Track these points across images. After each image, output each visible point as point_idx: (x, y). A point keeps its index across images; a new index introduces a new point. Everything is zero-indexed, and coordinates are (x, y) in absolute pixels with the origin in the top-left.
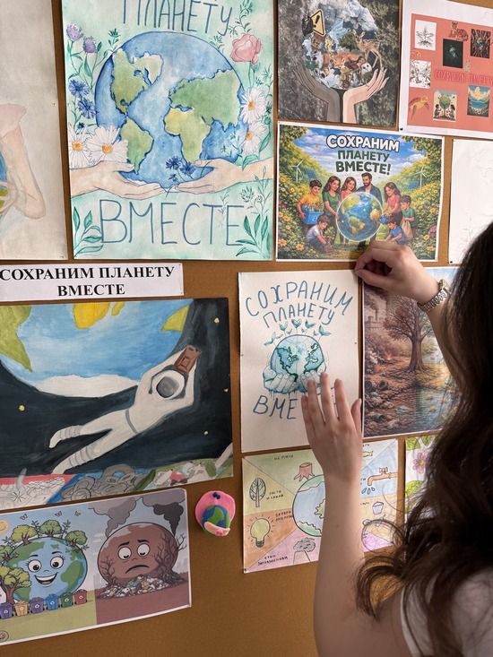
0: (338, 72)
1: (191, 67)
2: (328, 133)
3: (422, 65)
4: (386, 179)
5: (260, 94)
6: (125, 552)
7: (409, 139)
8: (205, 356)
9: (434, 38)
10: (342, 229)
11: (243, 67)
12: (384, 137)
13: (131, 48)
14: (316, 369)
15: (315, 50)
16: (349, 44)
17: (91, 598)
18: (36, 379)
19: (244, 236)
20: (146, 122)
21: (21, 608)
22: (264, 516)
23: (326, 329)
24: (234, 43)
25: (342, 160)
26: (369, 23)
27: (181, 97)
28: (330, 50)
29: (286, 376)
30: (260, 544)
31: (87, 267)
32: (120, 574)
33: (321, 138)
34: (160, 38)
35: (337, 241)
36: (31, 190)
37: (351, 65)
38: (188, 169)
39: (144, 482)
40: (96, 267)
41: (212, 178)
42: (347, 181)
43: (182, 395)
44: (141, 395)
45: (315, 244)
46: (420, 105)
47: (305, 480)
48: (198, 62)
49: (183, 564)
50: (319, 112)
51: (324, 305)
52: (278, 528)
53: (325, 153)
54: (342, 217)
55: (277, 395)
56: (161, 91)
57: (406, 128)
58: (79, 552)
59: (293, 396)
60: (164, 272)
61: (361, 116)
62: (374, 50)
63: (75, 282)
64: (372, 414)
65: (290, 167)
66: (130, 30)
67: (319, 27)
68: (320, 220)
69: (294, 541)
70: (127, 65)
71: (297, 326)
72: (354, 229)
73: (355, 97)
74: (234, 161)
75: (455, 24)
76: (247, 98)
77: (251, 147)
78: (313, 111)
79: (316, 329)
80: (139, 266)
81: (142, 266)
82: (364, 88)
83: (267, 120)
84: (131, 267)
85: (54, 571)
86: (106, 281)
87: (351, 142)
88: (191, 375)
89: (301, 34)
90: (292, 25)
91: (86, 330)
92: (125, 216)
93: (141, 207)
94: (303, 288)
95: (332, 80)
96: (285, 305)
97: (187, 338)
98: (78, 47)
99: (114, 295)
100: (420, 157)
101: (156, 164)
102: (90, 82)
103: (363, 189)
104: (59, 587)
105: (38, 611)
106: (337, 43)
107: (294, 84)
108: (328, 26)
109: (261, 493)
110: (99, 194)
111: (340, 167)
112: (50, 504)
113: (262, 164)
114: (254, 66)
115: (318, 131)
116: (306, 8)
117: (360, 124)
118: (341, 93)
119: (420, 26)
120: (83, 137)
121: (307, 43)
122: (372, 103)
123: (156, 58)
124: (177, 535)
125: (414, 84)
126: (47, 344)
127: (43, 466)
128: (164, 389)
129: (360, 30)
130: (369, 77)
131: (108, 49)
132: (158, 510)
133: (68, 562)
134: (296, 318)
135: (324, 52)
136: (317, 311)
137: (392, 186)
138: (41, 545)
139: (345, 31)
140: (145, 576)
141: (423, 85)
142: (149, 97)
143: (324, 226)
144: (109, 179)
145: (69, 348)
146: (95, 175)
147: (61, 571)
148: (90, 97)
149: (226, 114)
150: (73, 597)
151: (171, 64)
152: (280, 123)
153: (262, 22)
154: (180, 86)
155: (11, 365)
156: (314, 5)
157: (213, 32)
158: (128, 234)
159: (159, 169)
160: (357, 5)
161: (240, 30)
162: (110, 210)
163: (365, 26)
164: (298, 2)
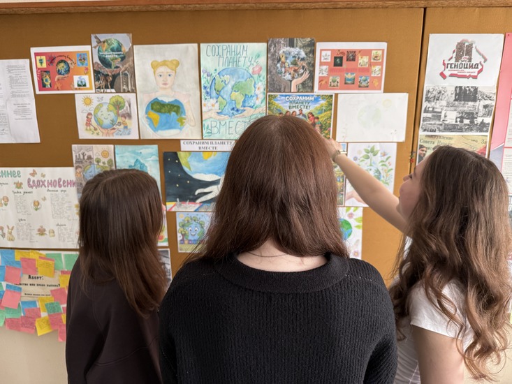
0: (290, 74)
1: (239, 78)
2: (286, 96)
3: (325, 67)
4: (308, 111)
5: (262, 85)
7: (318, 96)
9: (330, 57)
11: (256, 76)
12: (308, 96)
13: (221, 74)
15: (281, 67)
16: (295, 63)
18: (193, 174)
20: (225, 97)
21: (186, 242)
24: (253, 68)
25: (291, 105)
26: (303, 54)
27: (236, 88)
28: (287, 66)
31: (207, 141)
33: (283, 98)
34: (229, 70)
36: (192, 118)
37: (295, 71)
38: (237, 110)
40: (209, 141)
41: (245, 113)
42: (293, 113)
46: (323, 82)
48: (241, 76)
50: (282, 89)
53: (285, 103)
56: (229, 87)
57: (317, 91)
58: (202, 227)
60: (229, 143)
61: (299, 89)
62: (304, 65)
63: (203, 146)
65: (272, 108)
66: (221, 68)
67: (283, 59)
70: (219, 79)
73: (296, 82)
74: (252, 107)
75: (339, 50)
76: (257, 86)
77: (258, 102)
78: (280, 89)
81: (222, 141)
82: (300, 78)
83: (264, 93)
84: (219, 141)
85: (195, 232)
86: (212, 145)
87: (294, 98)
89: (276, 62)
90: (273, 60)
91: (206, 160)
92: (218, 126)
93: (223, 123)
95: (288, 77)
98: (205, 75)
99: (214, 150)
100: (323, 102)
101: (228, 109)
102: (208, 85)
103: (299, 115)
104: (197, 237)
105: (190, 243)
106: (290, 64)
107: (273, 80)
108: (286, 58)
110: (212, 119)
111: (290, 107)
112: (195, 211)
113: (262, 108)
114: (259, 76)
115: (282, 95)
116: (278, 53)
117: (298, 92)
118: (291, 81)
119: (324, 53)
120: (206, 102)
121: (279, 65)
122: (303, 84)
123: (228, 76)
125: (321, 75)
126: (196, 164)
127: (194, 199)
129: (299, 58)
130: (302, 74)
131: (214, 75)
135: (285, 67)
137: (311, 113)
138: (192, 223)
139: (293, 59)
141: (325, 74)
142: (226, 89)
144: (213, 115)
145: (201, 165)
146: (210, 114)
147: (198, 233)
148: (209, 90)
149: (250, 92)
151: (233, 78)
152: (268, 94)
153: (263, 60)
154: (235, 84)
155: (186, 169)
156: (281, 52)
157: (246, 66)
158: (219, 131)
159: (229, 111)
160: (298, 49)
161: (255, 64)
162: (214, 124)
163: (301, 57)
164: (275, 52)
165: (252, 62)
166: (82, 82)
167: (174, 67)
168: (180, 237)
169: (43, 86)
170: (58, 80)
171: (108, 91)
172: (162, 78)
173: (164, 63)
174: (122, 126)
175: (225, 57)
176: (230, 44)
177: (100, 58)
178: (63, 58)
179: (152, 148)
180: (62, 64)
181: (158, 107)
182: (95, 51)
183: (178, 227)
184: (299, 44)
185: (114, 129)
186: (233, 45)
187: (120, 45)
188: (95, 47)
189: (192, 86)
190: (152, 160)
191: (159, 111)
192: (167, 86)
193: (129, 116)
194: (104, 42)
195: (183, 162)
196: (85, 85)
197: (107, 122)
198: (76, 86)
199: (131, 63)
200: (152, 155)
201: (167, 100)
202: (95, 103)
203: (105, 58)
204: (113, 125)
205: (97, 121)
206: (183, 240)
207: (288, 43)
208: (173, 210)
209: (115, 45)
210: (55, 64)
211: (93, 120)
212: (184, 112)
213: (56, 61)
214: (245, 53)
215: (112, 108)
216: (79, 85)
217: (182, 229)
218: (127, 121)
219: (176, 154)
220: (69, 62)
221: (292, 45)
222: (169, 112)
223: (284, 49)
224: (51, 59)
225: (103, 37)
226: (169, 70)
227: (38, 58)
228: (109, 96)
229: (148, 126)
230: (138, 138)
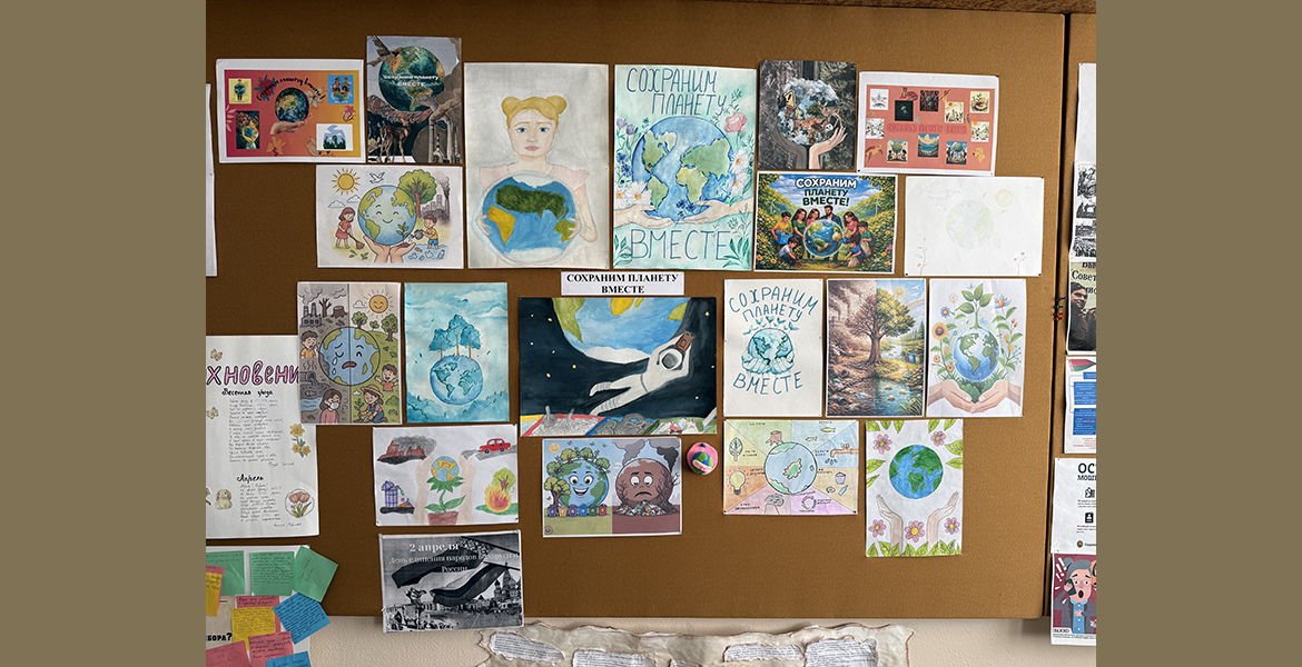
0: (805, 132)
1: (696, 139)
2: (797, 177)
3: (876, 122)
4: (846, 209)
5: (745, 153)
6: (635, 480)
7: (865, 178)
8: (698, 339)
9: (887, 101)
10: (809, 245)
11: (732, 136)
12: (843, 178)
13: (657, 130)
14: (786, 356)
15: (787, 118)
16: (815, 112)
17: (610, 512)
18: (585, 348)
19: (731, 253)
20: (664, 178)
21: (562, 512)
22: (742, 470)
23: (794, 325)
24: (727, 120)
25: (808, 196)
26: (832, 94)
27: (689, 160)
28: (800, 117)
29: (761, 360)
30: (737, 492)
31: (621, 274)
32: (630, 497)
33: (792, 181)
34: (675, 122)
35: (805, 257)
36: (589, 224)
37: (816, 126)
38: (691, 207)
39: (651, 429)
40: (627, 274)
42: (812, 212)
43: (680, 367)
44: (651, 365)
45: (786, 258)
46: (874, 152)
47: (775, 444)
48: (701, 135)
49: (676, 497)
50: (790, 163)
51: (793, 306)
52: (752, 480)
53: (795, 191)
54: (808, 238)
55: (753, 374)
56: (675, 156)
57: (862, 168)
58: (604, 474)
59: (766, 376)
60: (671, 278)
61: (824, 163)
62: (834, 114)
63: (613, 284)
64: (835, 396)
65: (766, 203)
66: (659, 117)
67: (791, 103)
68: (790, 241)
69: (766, 495)
70: (654, 141)
71: (770, 322)
72: (819, 247)
73: (819, 149)
74: (724, 201)
75: (905, 88)
76: (735, 156)
77: (736, 190)
78: (786, 162)
79: (786, 324)
80: (654, 273)
81: (656, 273)
82: (827, 142)
83: (750, 171)
84: (649, 274)
85: (586, 486)
86: (633, 284)
87: (815, 182)
88: (687, 352)
89: (777, 108)
90: (770, 103)
91: (618, 316)
92: (647, 241)
93: (658, 234)
94: (776, 292)
95: (801, 138)
96: (761, 304)
97: (685, 326)
98: (623, 131)
99: (637, 293)
100: (875, 192)
101: (669, 205)
102: (630, 153)
103: (826, 217)
104: (589, 499)
105: (573, 515)
106: (805, 111)
107: (771, 144)
108: (798, 101)
109: (739, 450)
110: (633, 226)
111: (806, 202)
112: (587, 436)
113: (745, 202)
114: (741, 134)
115: (789, 176)
116: (781, 90)
117: (823, 169)
118: (808, 148)
119: (874, 93)
120: (623, 189)
121: (781, 114)
122: (833, 153)
123: (673, 134)
124: (673, 474)
125: (869, 136)
126: (594, 324)
127: (584, 409)
128: (667, 362)
129: (823, 101)
130: (831, 134)
131: (642, 131)
132: (660, 451)
133: (596, 481)
134: (770, 315)
135: (795, 119)
136: (787, 310)
137: (850, 214)
138: (580, 465)
139: (812, 102)
140: (648, 502)
141: (878, 136)
142: (667, 161)
143: (793, 245)
144: (638, 216)
145: (608, 327)
146: (629, 214)
147: (591, 487)
148: (629, 163)
149: (719, 169)
150: (597, 509)
151: (683, 137)
152: (759, 172)
153: (748, 104)
154: (688, 152)
155: (570, 337)
156: (786, 88)
157: (712, 113)
158: (649, 252)
159: (672, 208)
160: (821, 84)
161: (731, 110)
162: (638, 237)
163: (828, 98)
164: (775, 86)
165: (726, 106)
166: (335, 138)
167: (553, 112)
168: (547, 499)
169: (238, 145)
170: (278, 132)
171: (399, 159)
172: (524, 136)
173: (532, 104)
174: (425, 240)
175: (668, 94)
176: (680, 67)
177: (382, 86)
178: (295, 85)
179: (494, 290)
180: (292, 98)
181: (514, 198)
182: (374, 72)
183: (545, 476)
184: (825, 73)
185: (407, 245)
186: (686, 70)
187: (432, 63)
188: (374, 64)
189: (594, 154)
190: (491, 317)
191: (513, 207)
192: (537, 153)
193: (444, 216)
194: (396, 53)
195: (563, 321)
196: (342, 146)
197: (389, 230)
198: (320, 147)
199: (455, 100)
200: (492, 304)
201: (534, 183)
202: (364, 186)
203: (395, 88)
204: (404, 237)
205: (366, 228)
206: (554, 507)
207: (801, 70)
208: (535, 433)
209: (421, 60)
210: (273, 97)
211: (355, 225)
212: (571, 210)
213: (277, 90)
214: (710, 86)
215: (403, 197)
216: (327, 145)
217: (554, 480)
218: (438, 227)
219: (549, 302)
220: (309, 93)
221: (809, 74)
222: (539, 210)
223: (793, 83)
224: (265, 85)
225: (392, 43)
226: (542, 119)
227: (233, 82)
228: (399, 171)
229: (487, 240)
230: (462, 267)
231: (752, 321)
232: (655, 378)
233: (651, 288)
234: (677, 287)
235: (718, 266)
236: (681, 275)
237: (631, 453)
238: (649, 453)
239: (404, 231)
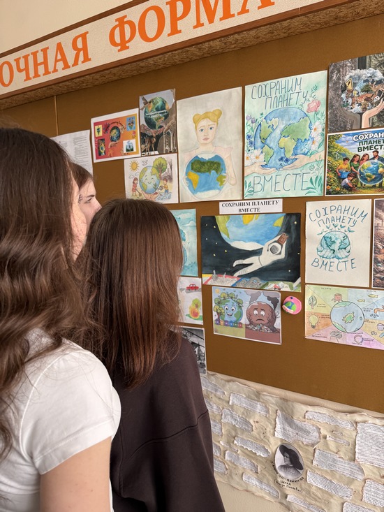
0: (360, 105)
1: (290, 119)
2: (354, 134)
5: (320, 124)
6: (256, 312)
8: (290, 237)
10: (362, 178)
11: (311, 114)
13: (268, 118)
14: (345, 249)
15: (347, 97)
16: (366, 90)
17: (244, 327)
18: (231, 241)
19: (310, 185)
20: (271, 145)
21: (222, 323)
22: (316, 314)
23: (351, 229)
24: (308, 105)
25: (361, 146)
26: (379, 76)
27: (286, 133)
28: (356, 95)
29: (329, 250)
30: (313, 327)
31: (248, 202)
32: (254, 320)
33: (351, 137)
34: (278, 112)
35: (359, 185)
37: (367, 99)
39: (264, 286)
40: (251, 202)
41: (296, 163)
42: (364, 156)
43: (280, 253)
44: (264, 251)
45: (347, 188)
47: (337, 302)
49: (278, 324)
50: (349, 126)
51: (351, 217)
52: (323, 321)
53: (352, 144)
54: (361, 173)
55: (324, 259)
56: (278, 132)
58: (240, 307)
59: (332, 260)
60: (275, 202)
61: (373, 123)
62: (381, 89)
63: (244, 207)
64: (378, 275)
65: (333, 153)
66: (268, 111)
67: (350, 87)
68: (349, 176)
69: (331, 331)
70: (266, 125)
71: (336, 227)
72: (369, 179)
73: (369, 114)
74: (306, 154)
76: (313, 127)
77: (314, 147)
78: (346, 126)
79: (346, 228)
80: (266, 200)
82: (375, 109)
83: (322, 135)
84: (263, 201)
85: (232, 312)
86: (254, 207)
87: (366, 137)
88: (284, 245)
89: (340, 92)
90: (336, 90)
91: (247, 225)
92: (262, 182)
93: (268, 178)
94: (340, 208)
95: (357, 109)
96: (330, 217)
97: (283, 230)
98: (250, 122)
99: (256, 212)
101: (275, 161)
102: (253, 134)
103: (373, 159)
104: (234, 319)
105: (227, 325)
106: (360, 91)
107: (336, 116)
108: (355, 85)
109: (314, 303)
110: (255, 175)
111: (360, 149)
112: (232, 287)
113: (319, 154)
114: (317, 113)
115: (348, 135)
116: (343, 80)
117: (372, 127)
118: (361, 114)
120: (249, 154)
121: (343, 96)
123: (277, 119)
124: (276, 311)
126: (235, 229)
127: (231, 272)
128: (273, 250)
129: (373, 81)
130: (378, 103)
131: (259, 120)
132: (269, 298)
133: (237, 310)
134: (335, 223)
135: (352, 97)
136: (347, 220)
138: (229, 301)
139: (365, 84)
140: (263, 325)
142: (273, 135)
143: (351, 178)
144: (257, 169)
145: (241, 231)
146: (253, 168)
147: (235, 313)
148: (253, 140)
149: (303, 136)
150: (237, 324)
151: (282, 120)
152: (328, 135)
153: (321, 94)
154: (285, 128)
155: (224, 236)
156: (347, 77)
157: (299, 103)
158: (263, 189)
159: (276, 162)
160: (372, 70)
161: (311, 99)
162: (257, 180)
163: (376, 79)
164: (339, 79)
165: (307, 97)
166: (130, 147)
167: (216, 118)
168: (215, 317)
170: (111, 147)
171: (152, 153)
172: (203, 133)
173: (206, 116)
174: (164, 190)
175: (273, 96)
176: (279, 80)
177: (145, 118)
178: (115, 125)
179: (191, 213)
180: (115, 131)
181: (198, 166)
182: (142, 113)
183: (214, 305)
184: (374, 62)
185: (156, 193)
186: (283, 80)
187: (164, 103)
188: (142, 109)
189: (235, 137)
190: (190, 226)
191: (198, 171)
192: (209, 141)
193: (170, 178)
194: (150, 102)
195: (221, 227)
196: (132, 150)
197: (150, 187)
198: (125, 152)
199: (173, 120)
200: (190, 220)
201: (207, 157)
202: (141, 167)
203: (150, 119)
204: (156, 189)
205: (142, 186)
206: (218, 320)
207: (357, 64)
208: (209, 283)
209: (160, 104)
210: (109, 132)
211: (138, 185)
212: (224, 170)
213: (110, 128)
214: (298, 87)
215: (155, 171)
216: (127, 150)
217: (218, 307)
218: (168, 184)
219: (214, 218)
220: (120, 127)
221: (362, 65)
222: (209, 171)
223: (351, 73)
224: (107, 126)
225: (149, 97)
226: (211, 123)
227: (96, 127)
228: (153, 158)
229: (187, 189)
230: (177, 202)
231: (324, 227)
232: (266, 259)
233: (264, 209)
234: (278, 207)
235: (302, 194)
236: (281, 200)
237: (254, 298)
238: (263, 299)
239: (156, 187)
